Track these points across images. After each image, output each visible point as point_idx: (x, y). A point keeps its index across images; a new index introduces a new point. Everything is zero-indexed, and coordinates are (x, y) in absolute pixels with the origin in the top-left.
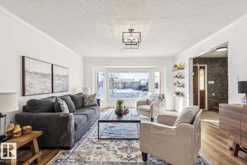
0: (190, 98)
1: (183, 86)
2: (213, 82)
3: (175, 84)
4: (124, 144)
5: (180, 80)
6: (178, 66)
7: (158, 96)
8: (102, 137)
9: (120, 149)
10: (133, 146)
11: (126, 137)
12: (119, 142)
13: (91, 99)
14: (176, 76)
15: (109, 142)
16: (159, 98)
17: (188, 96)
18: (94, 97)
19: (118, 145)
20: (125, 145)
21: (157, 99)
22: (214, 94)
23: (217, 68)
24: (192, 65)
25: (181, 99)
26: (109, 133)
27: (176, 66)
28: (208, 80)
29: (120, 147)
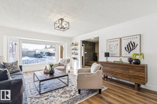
0: (81, 60)
1: (77, 54)
2: (86, 53)
3: (72, 53)
4: (61, 91)
5: (75, 51)
6: (74, 44)
7: (66, 60)
8: (41, 93)
9: (62, 94)
10: (67, 90)
11: (59, 87)
12: (57, 91)
13: (14, 66)
14: (73, 49)
15: (51, 93)
16: (67, 61)
17: (80, 59)
18: (16, 64)
19: (58, 93)
20: (63, 91)
21: (66, 62)
22: (86, 58)
23: (87, 46)
24: (82, 44)
25: (76, 61)
26: (44, 89)
27: (73, 43)
28: (85, 52)
29: (61, 93)
